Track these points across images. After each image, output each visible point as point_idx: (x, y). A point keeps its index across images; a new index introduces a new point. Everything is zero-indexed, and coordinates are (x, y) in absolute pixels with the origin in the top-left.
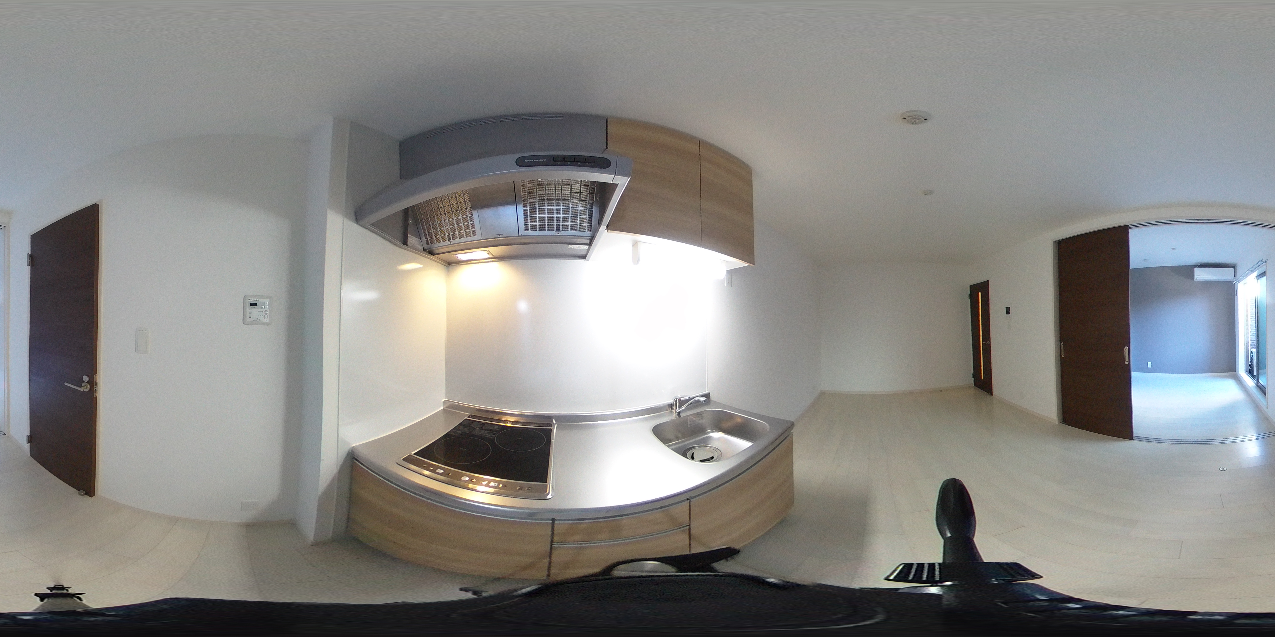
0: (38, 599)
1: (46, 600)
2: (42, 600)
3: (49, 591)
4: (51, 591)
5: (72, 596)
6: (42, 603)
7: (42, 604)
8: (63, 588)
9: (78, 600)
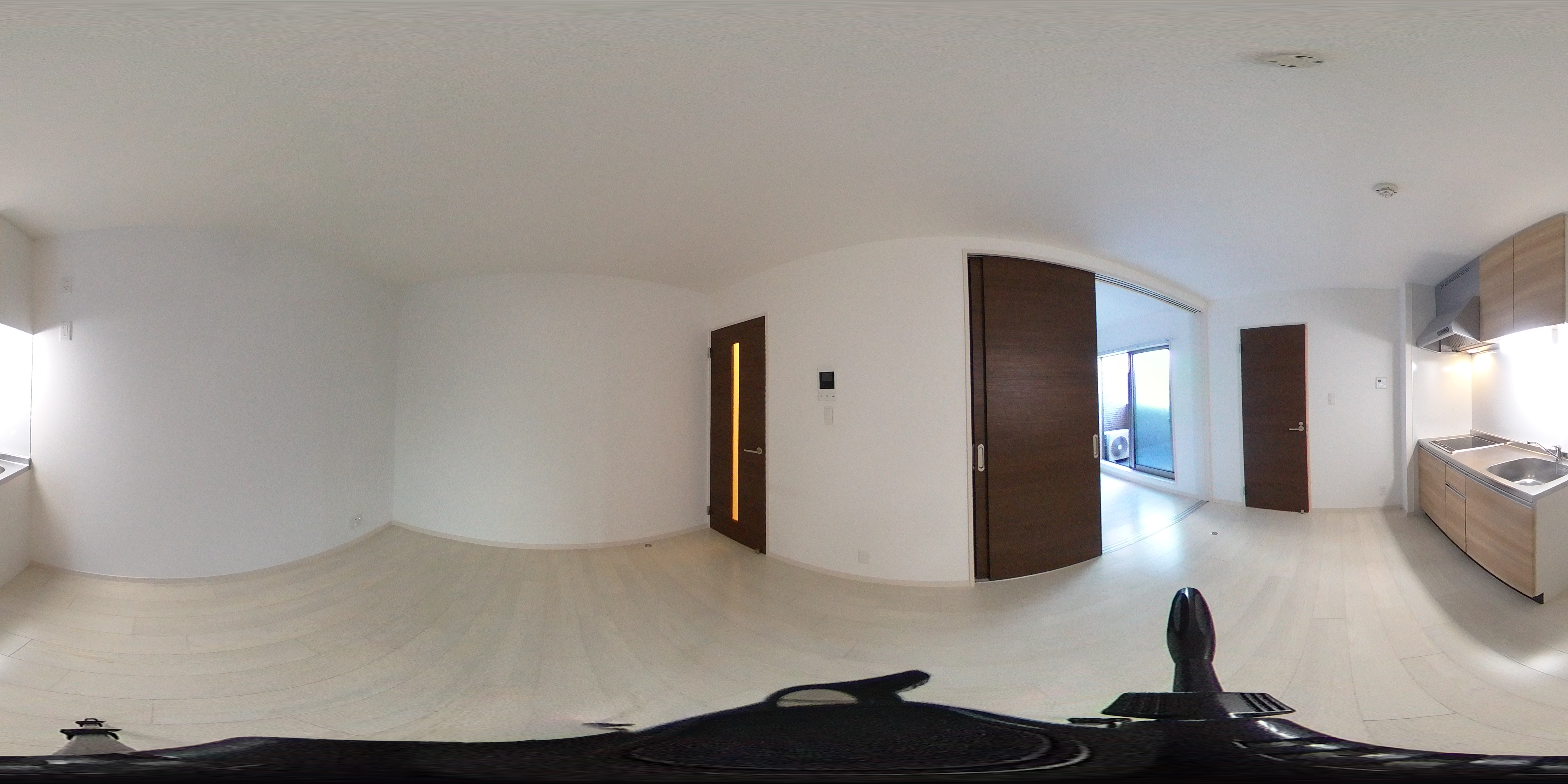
0: (65, 736)
1: (74, 738)
2: (69, 738)
3: (78, 727)
4: (81, 726)
5: (106, 732)
6: (69, 741)
7: (70, 743)
8: (96, 722)
9: (112, 738)
